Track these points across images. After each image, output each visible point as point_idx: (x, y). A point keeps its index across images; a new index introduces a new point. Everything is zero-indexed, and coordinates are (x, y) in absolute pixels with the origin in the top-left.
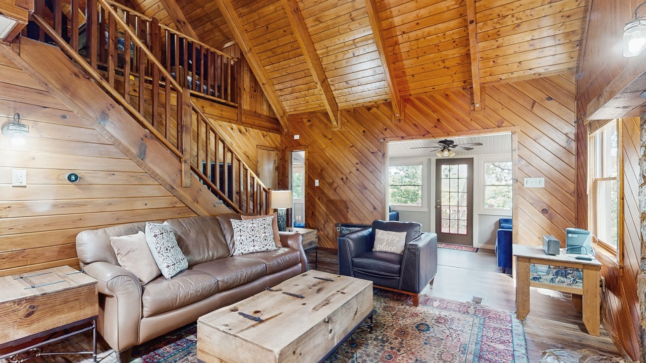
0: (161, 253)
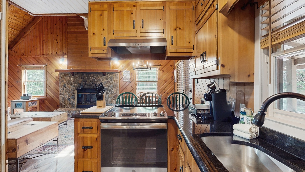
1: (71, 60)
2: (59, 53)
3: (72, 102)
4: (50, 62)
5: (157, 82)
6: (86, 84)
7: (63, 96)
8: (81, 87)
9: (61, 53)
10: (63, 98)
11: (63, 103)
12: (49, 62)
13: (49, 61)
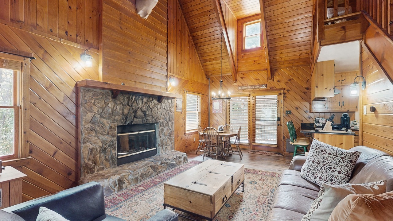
0: (317, 150)
1: (107, 66)
2: (74, 36)
3: (112, 155)
4: (46, 52)
5: (199, 112)
6: (135, 117)
7: (91, 146)
8: (127, 123)
9: (78, 38)
10: (92, 150)
11: (90, 163)
12: (42, 52)
13: (41, 47)
